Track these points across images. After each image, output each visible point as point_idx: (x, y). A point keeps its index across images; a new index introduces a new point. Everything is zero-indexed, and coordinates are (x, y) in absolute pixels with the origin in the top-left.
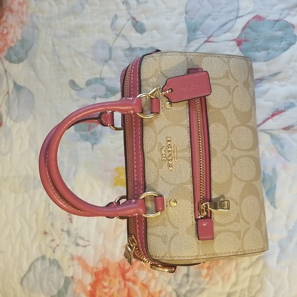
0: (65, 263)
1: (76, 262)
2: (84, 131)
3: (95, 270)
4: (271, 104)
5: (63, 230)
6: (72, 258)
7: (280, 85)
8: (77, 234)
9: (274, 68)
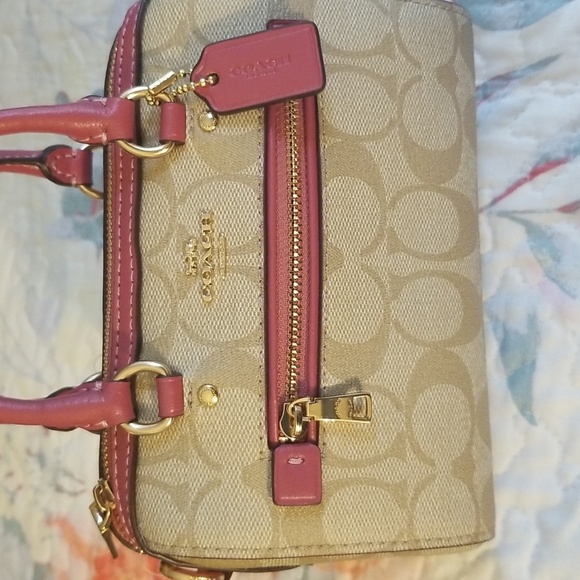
0: (34, 529)
1: (55, 530)
2: (81, 214)
3: (95, 554)
4: (530, 142)
5: (29, 452)
6: (49, 521)
7: (558, 93)
8: (58, 462)
9: (541, 47)
